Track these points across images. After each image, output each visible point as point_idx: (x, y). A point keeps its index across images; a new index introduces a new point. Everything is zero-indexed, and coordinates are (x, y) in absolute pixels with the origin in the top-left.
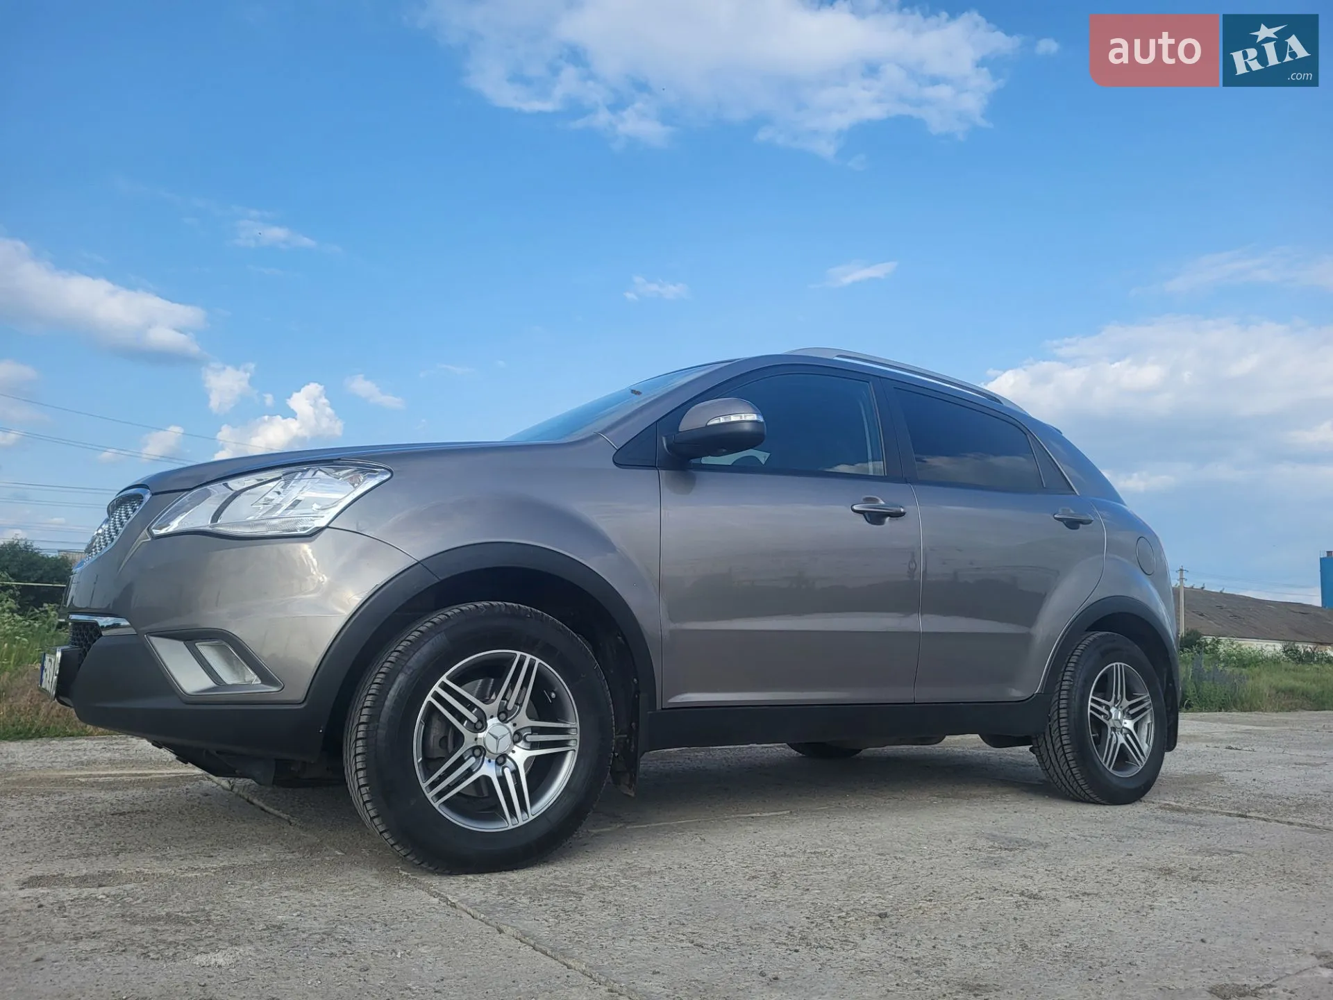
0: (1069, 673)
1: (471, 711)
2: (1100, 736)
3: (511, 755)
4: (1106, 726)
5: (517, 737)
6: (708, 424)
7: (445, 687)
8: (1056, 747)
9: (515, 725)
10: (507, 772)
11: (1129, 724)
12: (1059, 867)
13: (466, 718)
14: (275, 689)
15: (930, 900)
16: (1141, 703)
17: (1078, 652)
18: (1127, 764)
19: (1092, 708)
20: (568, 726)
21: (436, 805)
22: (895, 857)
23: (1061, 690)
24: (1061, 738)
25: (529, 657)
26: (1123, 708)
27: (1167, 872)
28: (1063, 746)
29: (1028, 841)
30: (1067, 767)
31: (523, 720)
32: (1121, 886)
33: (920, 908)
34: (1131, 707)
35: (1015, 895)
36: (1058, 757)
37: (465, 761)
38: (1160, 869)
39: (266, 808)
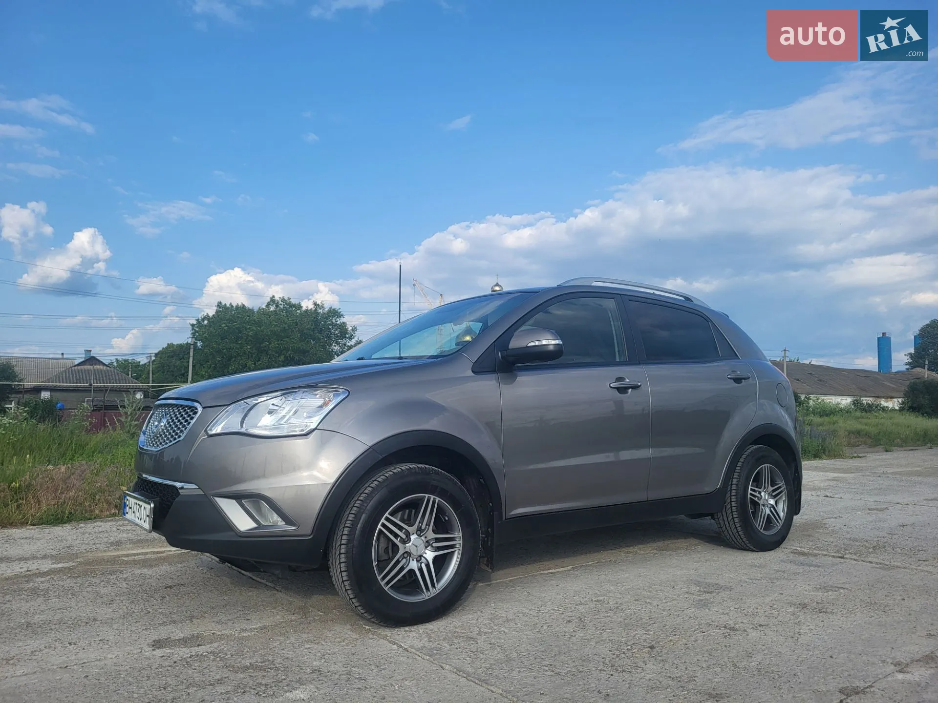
0: (737, 474)
1: (401, 531)
2: (755, 510)
3: (424, 555)
4: (758, 504)
5: (428, 544)
6: (528, 345)
7: (387, 519)
8: (729, 519)
9: (426, 537)
10: (423, 566)
11: (772, 502)
12: (742, 605)
13: (399, 536)
14: (293, 528)
15: (675, 635)
16: (780, 488)
17: (742, 460)
18: (771, 526)
19: (751, 494)
20: (456, 536)
21: (386, 589)
22: (646, 602)
23: (732, 484)
24: (732, 514)
25: (432, 497)
26: (769, 492)
27: (804, 606)
28: (733, 518)
29: (719, 585)
30: (736, 531)
31: (431, 535)
32: (780, 618)
33: (671, 641)
34: (774, 491)
35: (722, 628)
36: (731, 525)
37: (400, 562)
38: (800, 604)
39: (254, 578)
